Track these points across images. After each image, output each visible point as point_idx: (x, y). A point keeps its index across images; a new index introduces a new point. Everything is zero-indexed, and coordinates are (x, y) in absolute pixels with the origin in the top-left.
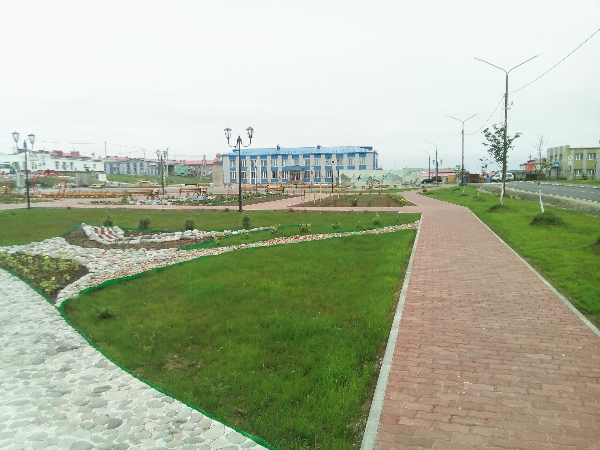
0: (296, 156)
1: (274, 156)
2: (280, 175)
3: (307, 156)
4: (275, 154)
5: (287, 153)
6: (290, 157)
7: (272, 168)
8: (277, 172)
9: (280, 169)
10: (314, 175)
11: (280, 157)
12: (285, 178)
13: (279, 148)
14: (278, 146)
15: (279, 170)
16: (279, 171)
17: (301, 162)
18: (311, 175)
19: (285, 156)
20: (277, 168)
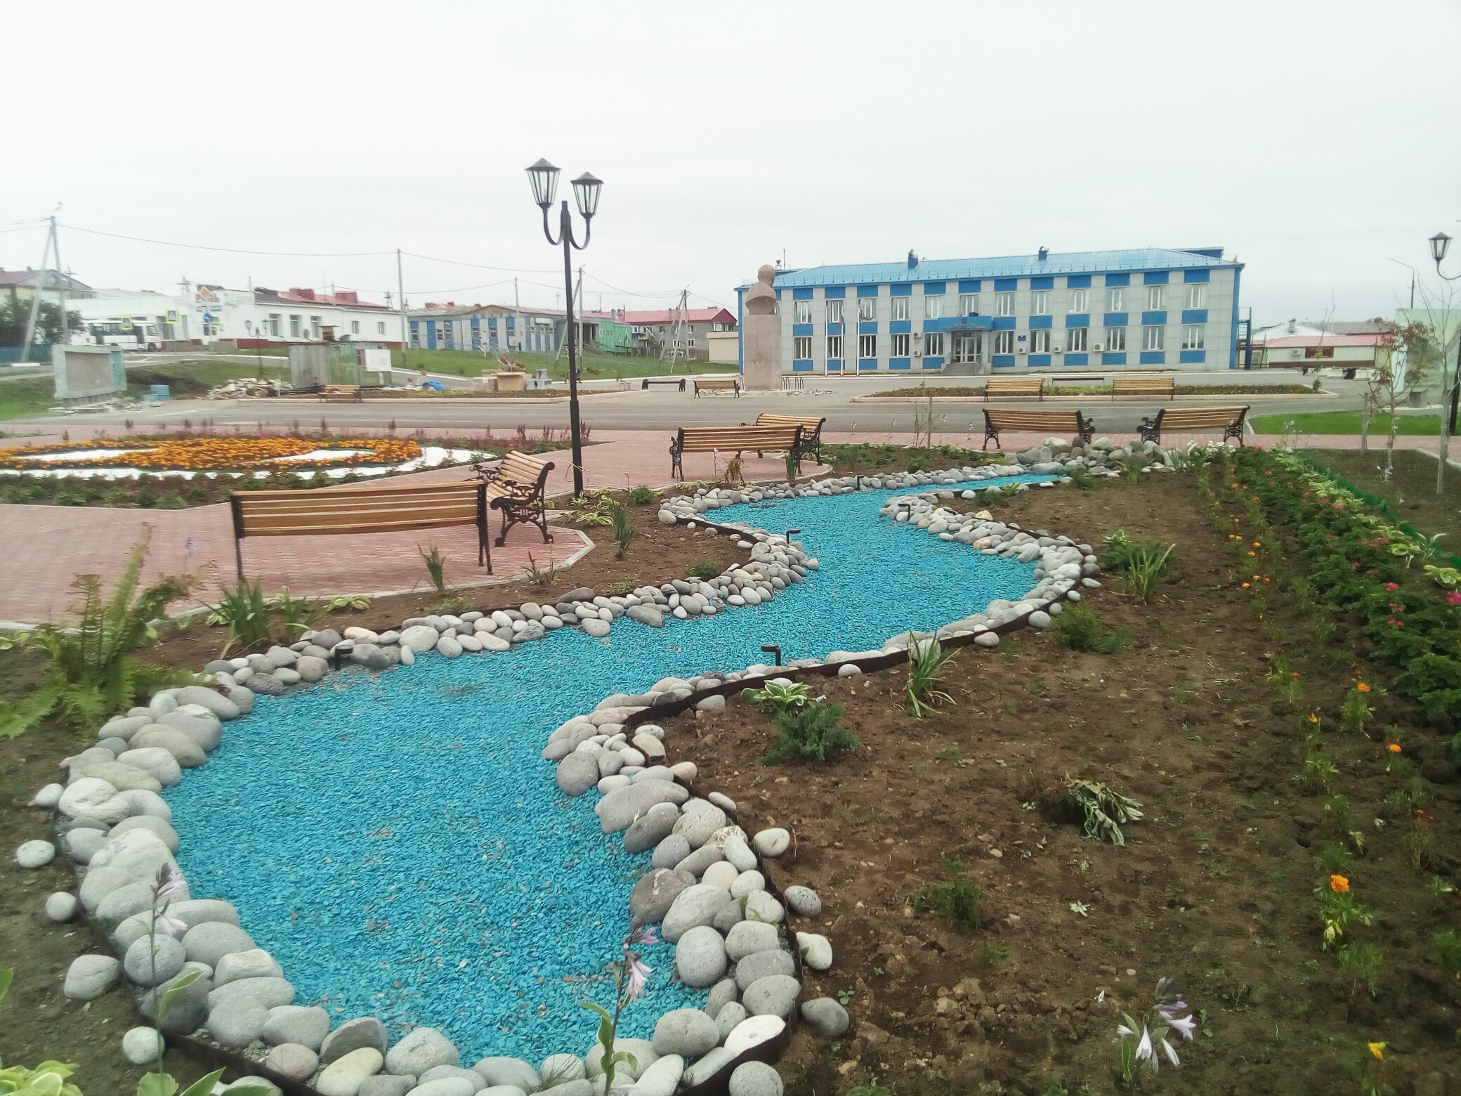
0: (970, 285)
1: (900, 288)
2: (917, 347)
3: (1005, 283)
4: (903, 279)
5: (942, 277)
6: (952, 289)
7: (894, 326)
8: (907, 337)
9: (917, 328)
10: (1025, 345)
11: (918, 290)
12: (932, 355)
13: (913, 262)
14: (911, 255)
15: (913, 332)
16: (916, 335)
17: (989, 303)
18: (1018, 345)
19: (935, 287)
20: (906, 325)
